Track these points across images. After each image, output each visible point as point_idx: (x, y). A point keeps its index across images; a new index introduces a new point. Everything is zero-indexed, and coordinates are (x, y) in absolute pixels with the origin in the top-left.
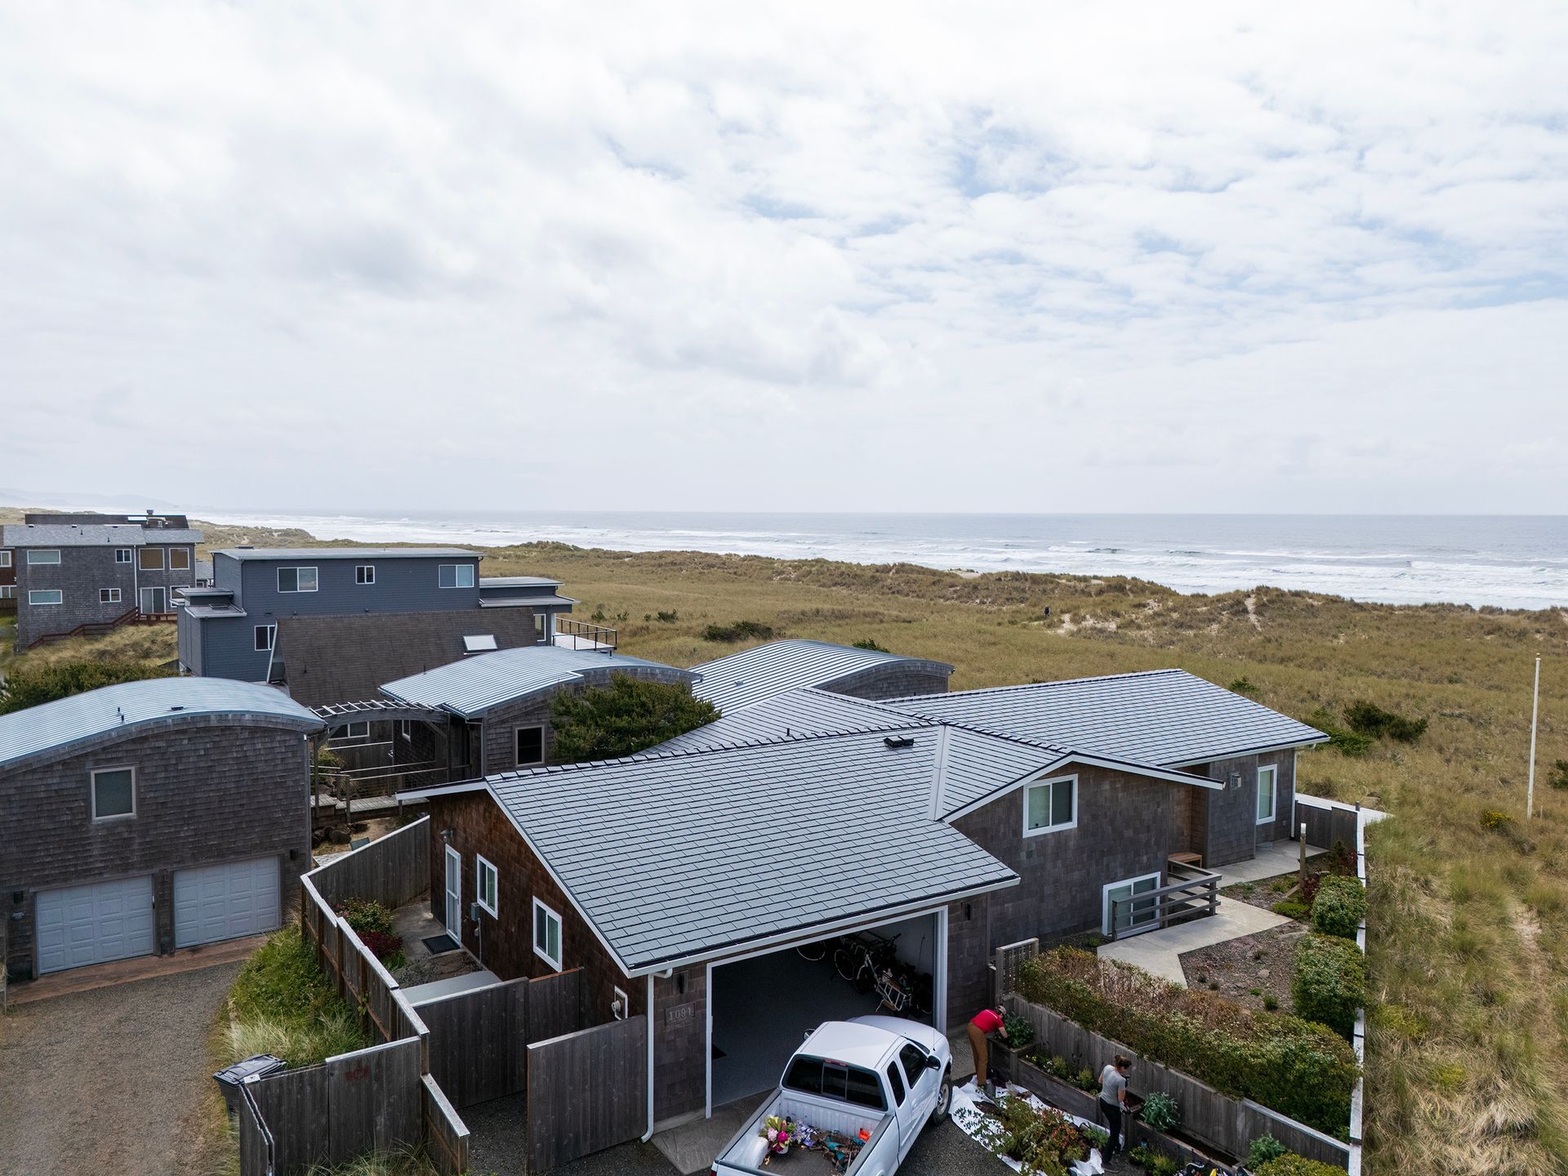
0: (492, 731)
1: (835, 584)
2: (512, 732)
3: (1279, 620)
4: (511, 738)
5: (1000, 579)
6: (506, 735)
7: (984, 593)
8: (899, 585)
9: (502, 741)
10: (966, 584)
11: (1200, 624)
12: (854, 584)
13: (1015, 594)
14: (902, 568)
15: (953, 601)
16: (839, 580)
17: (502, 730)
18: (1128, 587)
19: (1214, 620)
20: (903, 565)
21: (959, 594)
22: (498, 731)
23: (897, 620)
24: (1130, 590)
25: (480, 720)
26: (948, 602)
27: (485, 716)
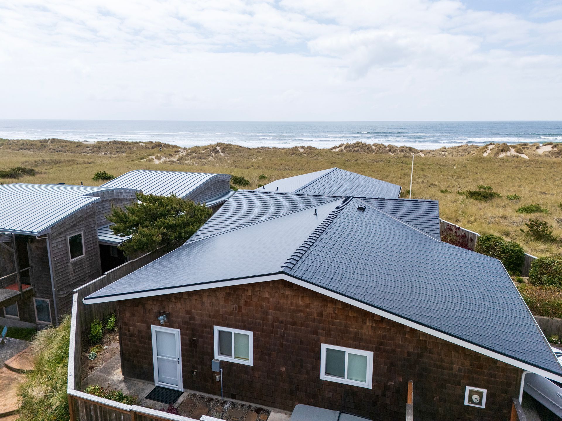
0: (54, 241)
1: (21, 149)
2: (65, 240)
3: (231, 154)
4: (66, 243)
5: (108, 144)
6: (63, 242)
7: (105, 150)
8: (58, 148)
9: (61, 246)
10: (94, 146)
11: (207, 157)
12: (32, 148)
13: (118, 150)
14: (53, 141)
15: (90, 154)
16: (23, 147)
17: (60, 240)
18: (163, 145)
19: (210, 155)
20: (54, 139)
21: (92, 151)
22: (58, 240)
23: (84, 163)
24: (164, 146)
25: (45, 235)
26: (89, 154)
27: (50, 232)
